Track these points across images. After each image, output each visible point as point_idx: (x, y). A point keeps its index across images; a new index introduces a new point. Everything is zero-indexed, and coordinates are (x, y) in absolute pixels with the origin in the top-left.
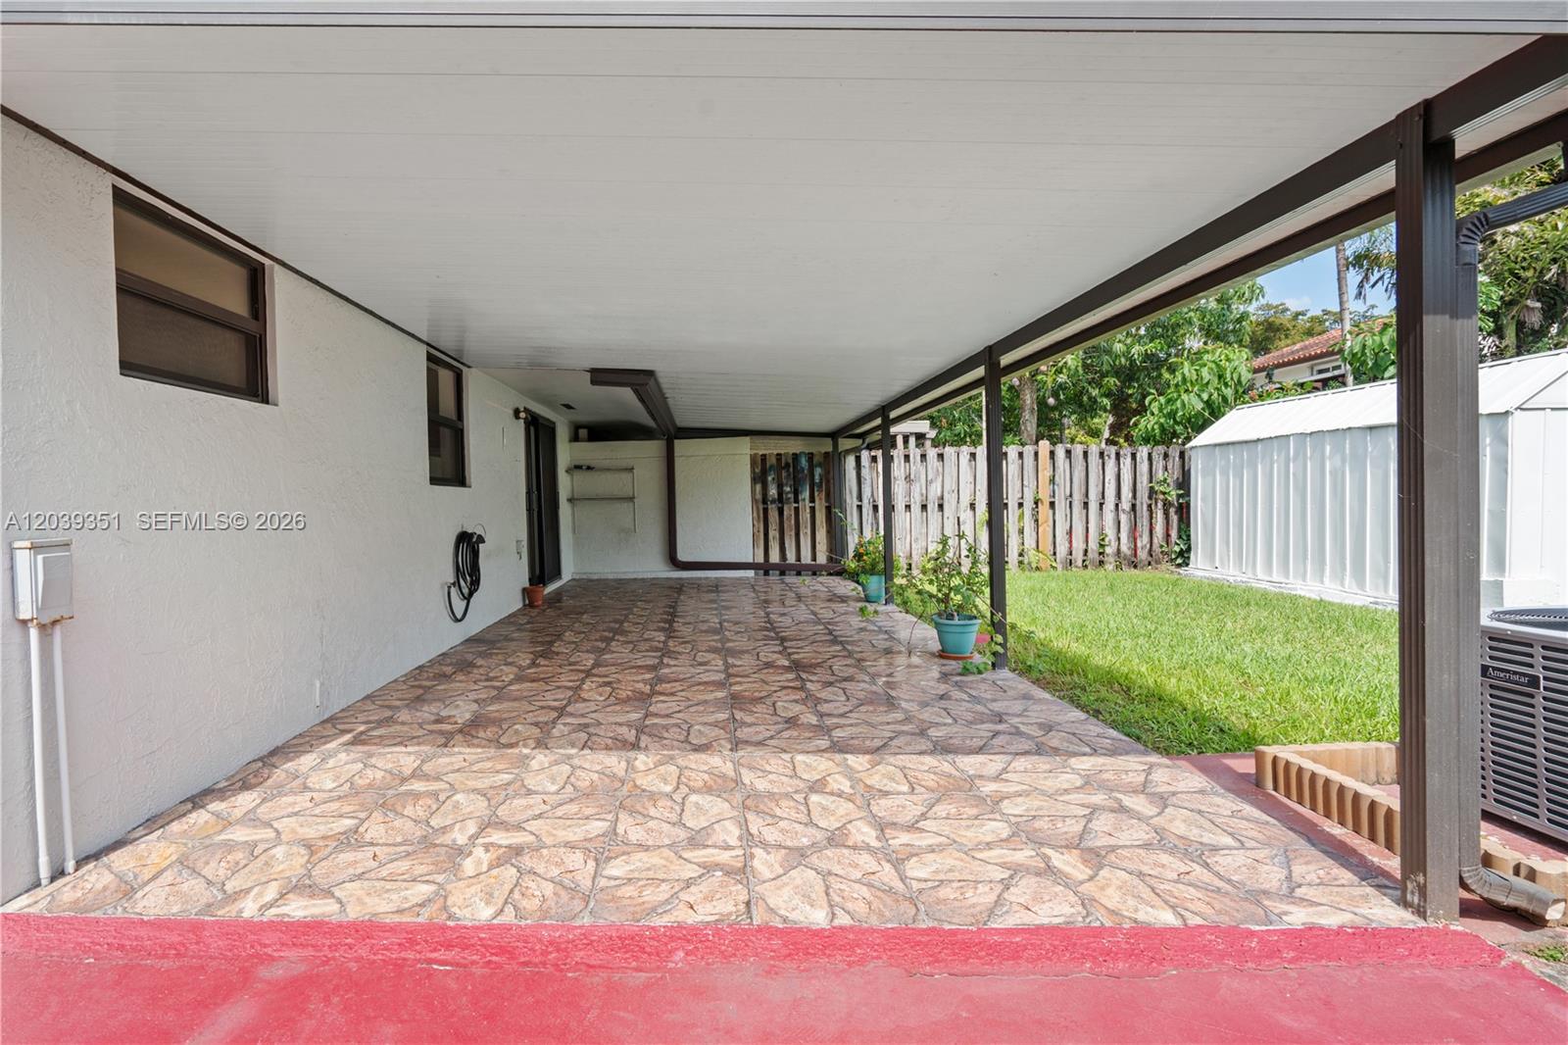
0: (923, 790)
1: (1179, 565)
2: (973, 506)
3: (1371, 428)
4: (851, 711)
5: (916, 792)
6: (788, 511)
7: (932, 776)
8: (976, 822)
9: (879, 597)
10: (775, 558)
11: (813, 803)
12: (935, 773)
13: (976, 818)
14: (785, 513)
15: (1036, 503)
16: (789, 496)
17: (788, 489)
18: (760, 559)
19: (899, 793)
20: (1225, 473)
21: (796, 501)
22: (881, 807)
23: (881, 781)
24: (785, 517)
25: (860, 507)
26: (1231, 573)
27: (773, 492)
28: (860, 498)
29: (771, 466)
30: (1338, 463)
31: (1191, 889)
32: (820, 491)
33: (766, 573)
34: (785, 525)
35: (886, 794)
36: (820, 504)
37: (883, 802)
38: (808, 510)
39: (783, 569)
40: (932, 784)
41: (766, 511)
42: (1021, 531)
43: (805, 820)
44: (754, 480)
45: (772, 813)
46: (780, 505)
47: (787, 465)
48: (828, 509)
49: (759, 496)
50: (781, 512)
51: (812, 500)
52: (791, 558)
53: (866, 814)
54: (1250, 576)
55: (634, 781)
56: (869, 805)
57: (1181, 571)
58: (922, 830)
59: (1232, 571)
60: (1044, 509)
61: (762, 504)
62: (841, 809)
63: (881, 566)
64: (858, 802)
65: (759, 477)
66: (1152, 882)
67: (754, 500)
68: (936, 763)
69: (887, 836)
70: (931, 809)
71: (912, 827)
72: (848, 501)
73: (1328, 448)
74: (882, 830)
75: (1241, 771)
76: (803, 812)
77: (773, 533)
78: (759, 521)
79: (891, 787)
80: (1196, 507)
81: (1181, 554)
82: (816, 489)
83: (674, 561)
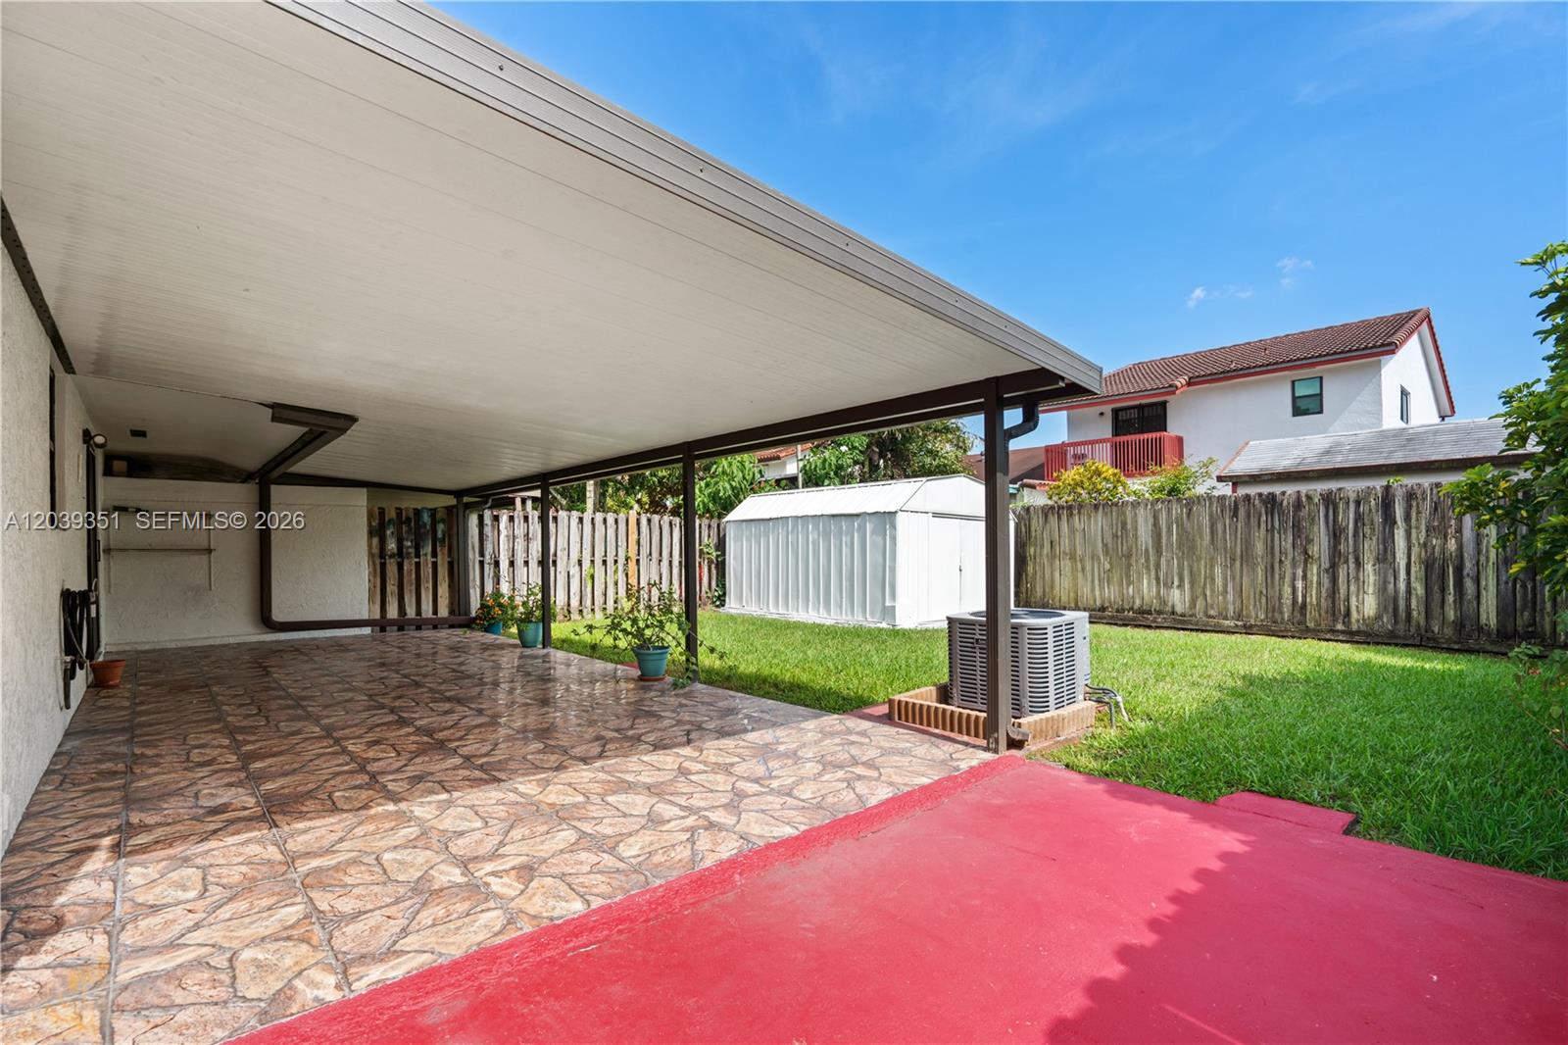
0: (496, 821)
1: (717, 606)
2: (580, 563)
3: (833, 516)
4: (405, 765)
5: (489, 824)
6: (408, 566)
7: (501, 807)
8: (548, 836)
9: (536, 642)
10: (393, 612)
11: (387, 860)
12: (503, 804)
13: (547, 833)
14: (405, 568)
15: (627, 560)
16: (410, 550)
17: (409, 544)
18: (377, 616)
19: (474, 830)
20: (749, 541)
21: (418, 555)
22: (459, 846)
23: (453, 823)
24: (405, 572)
25: (482, 563)
26: (753, 610)
27: (392, 546)
28: (482, 554)
29: (390, 520)
30: (816, 537)
31: (791, 811)
32: (443, 546)
33: (383, 629)
34: (405, 581)
35: (461, 834)
36: (443, 559)
37: (460, 842)
38: (430, 565)
39: (401, 625)
40: (503, 815)
41: (383, 566)
42: (616, 584)
43: (383, 878)
44: (371, 534)
45: (342, 883)
46: (399, 560)
47: (408, 519)
48: (451, 564)
49: (376, 551)
50: (400, 566)
51: (434, 554)
52: (411, 612)
53: (446, 856)
54: (765, 610)
55: (133, 901)
56: (447, 847)
57: (721, 610)
58: (503, 856)
59: (753, 609)
60: (632, 565)
61: (380, 560)
62: (419, 858)
63: (538, 613)
64: (435, 847)
65: (377, 531)
66: (771, 813)
67: (371, 555)
68: (502, 796)
69: (472, 870)
70: (506, 835)
71: (494, 856)
72: (471, 556)
73: (810, 527)
74: (465, 867)
75: (877, 714)
76: (378, 873)
77: (392, 588)
78: (375, 576)
79: (465, 826)
80: (730, 563)
81: (719, 598)
82: (438, 544)
83: (265, 620)
